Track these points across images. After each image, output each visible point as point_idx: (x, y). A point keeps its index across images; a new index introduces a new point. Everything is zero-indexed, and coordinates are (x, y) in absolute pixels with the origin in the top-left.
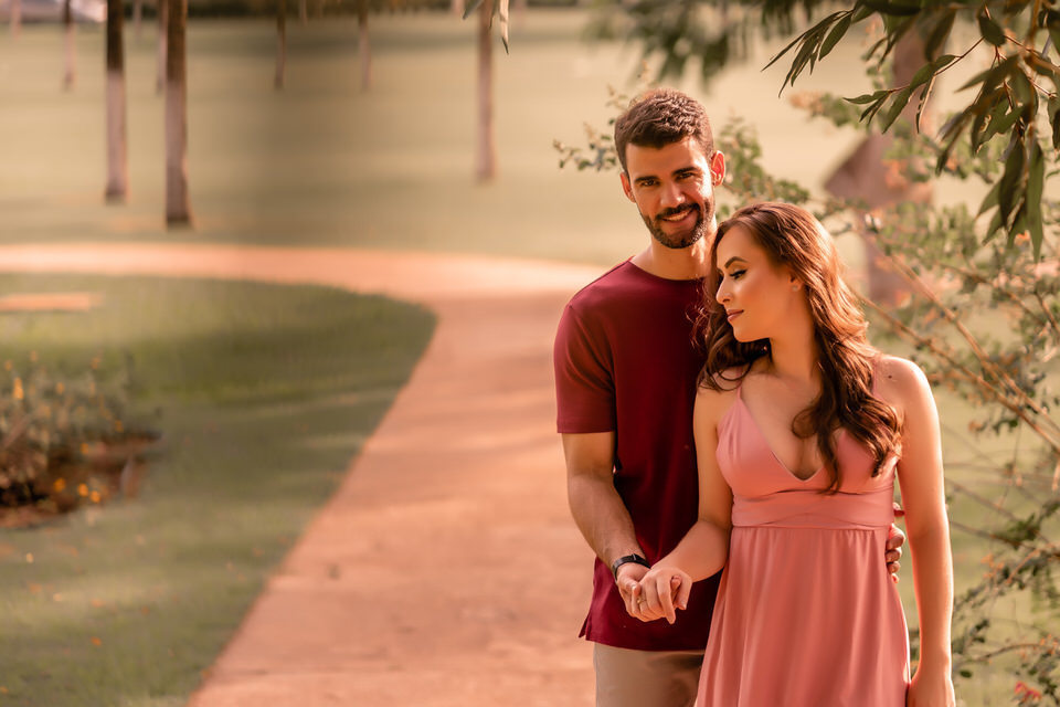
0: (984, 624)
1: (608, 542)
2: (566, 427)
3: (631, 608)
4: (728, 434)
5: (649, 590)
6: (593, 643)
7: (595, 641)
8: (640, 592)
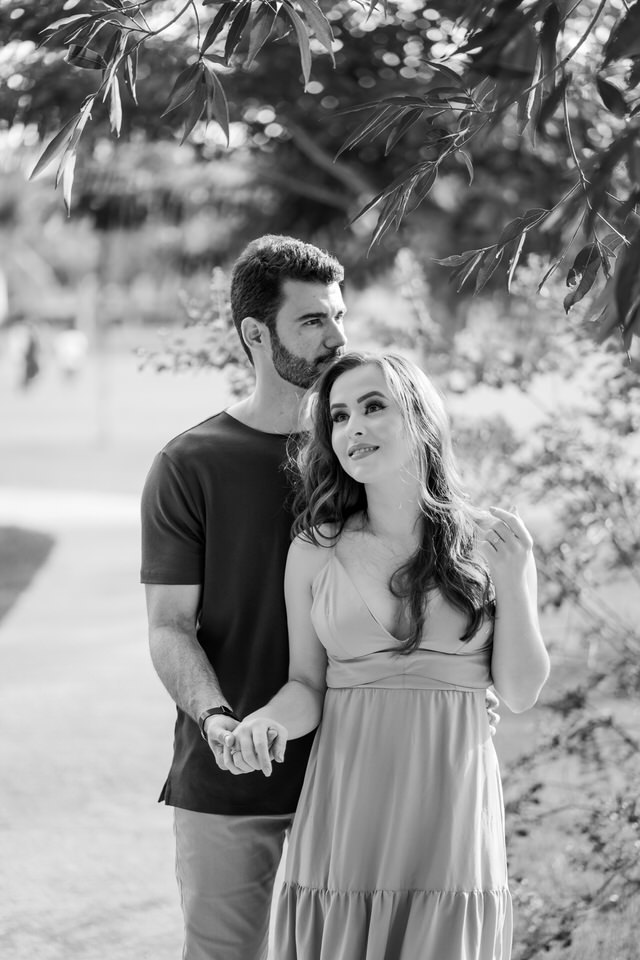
0: (537, 788)
1: (194, 693)
2: (150, 577)
3: (223, 761)
4: (324, 592)
5: (244, 741)
6: (172, 808)
7: (175, 805)
8: (234, 743)
